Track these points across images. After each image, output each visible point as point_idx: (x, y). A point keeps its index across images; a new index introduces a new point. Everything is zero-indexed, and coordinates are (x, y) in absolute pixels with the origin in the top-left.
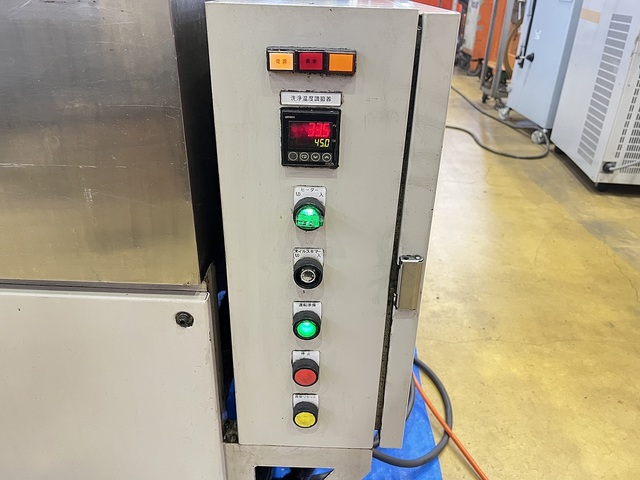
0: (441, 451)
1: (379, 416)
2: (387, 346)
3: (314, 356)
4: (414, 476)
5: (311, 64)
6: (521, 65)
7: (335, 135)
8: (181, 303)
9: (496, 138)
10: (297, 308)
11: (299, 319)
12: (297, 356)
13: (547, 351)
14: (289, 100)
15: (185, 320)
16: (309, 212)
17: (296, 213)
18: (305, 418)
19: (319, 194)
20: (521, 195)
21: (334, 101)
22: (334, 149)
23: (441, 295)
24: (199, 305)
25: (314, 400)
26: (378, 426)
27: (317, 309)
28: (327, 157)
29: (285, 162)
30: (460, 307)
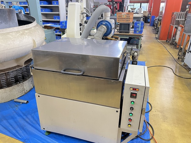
0: (151, 139)
1: (139, 127)
2: (140, 118)
3: (131, 118)
4: (145, 142)
5: (134, 89)
6: (188, 53)
7: (136, 96)
8: (117, 110)
9: (179, 71)
10: (130, 112)
11: (130, 113)
12: (129, 118)
13: (177, 126)
14: (132, 92)
15: (117, 111)
16: (133, 102)
17: (131, 102)
18: (129, 125)
19: (134, 101)
20: (181, 89)
21: (136, 92)
22: (136, 97)
23: (156, 111)
24: (119, 110)
25: (131, 124)
26: (139, 129)
27: (132, 113)
28: (135, 97)
29: (131, 97)
30: (160, 114)
